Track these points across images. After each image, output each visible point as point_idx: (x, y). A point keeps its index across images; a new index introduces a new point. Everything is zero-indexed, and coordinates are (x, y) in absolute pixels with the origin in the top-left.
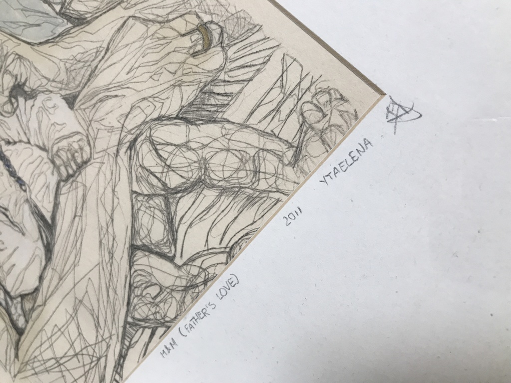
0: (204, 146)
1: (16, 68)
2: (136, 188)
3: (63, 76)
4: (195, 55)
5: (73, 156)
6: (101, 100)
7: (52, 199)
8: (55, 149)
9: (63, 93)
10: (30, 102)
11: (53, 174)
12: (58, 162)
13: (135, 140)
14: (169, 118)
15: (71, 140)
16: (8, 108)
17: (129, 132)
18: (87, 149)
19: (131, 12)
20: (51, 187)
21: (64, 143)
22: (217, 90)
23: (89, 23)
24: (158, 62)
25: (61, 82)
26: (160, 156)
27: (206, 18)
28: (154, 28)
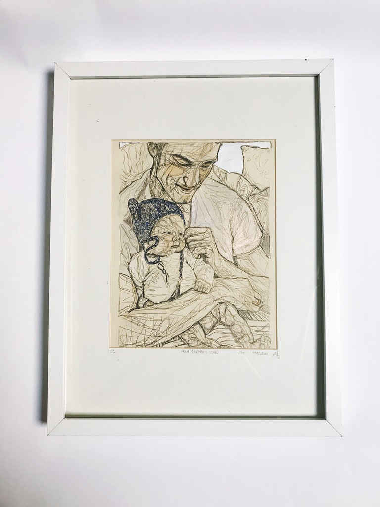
0: (237, 321)
1: (209, 252)
2: (212, 311)
3: (220, 269)
4: (253, 303)
5: (203, 288)
6: (223, 286)
7: (186, 290)
8: (200, 280)
9: (216, 272)
10: (204, 263)
11: (193, 284)
12: (197, 283)
13: (223, 303)
14: (235, 307)
15: (206, 284)
16: (197, 256)
17: (223, 300)
18: (209, 291)
19: (249, 279)
20: (189, 286)
21: (204, 282)
22: (251, 314)
23: (238, 268)
24: (244, 295)
25: (218, 270)
26: (225, 312)
27: (262, 300)
28: (250, 287)
